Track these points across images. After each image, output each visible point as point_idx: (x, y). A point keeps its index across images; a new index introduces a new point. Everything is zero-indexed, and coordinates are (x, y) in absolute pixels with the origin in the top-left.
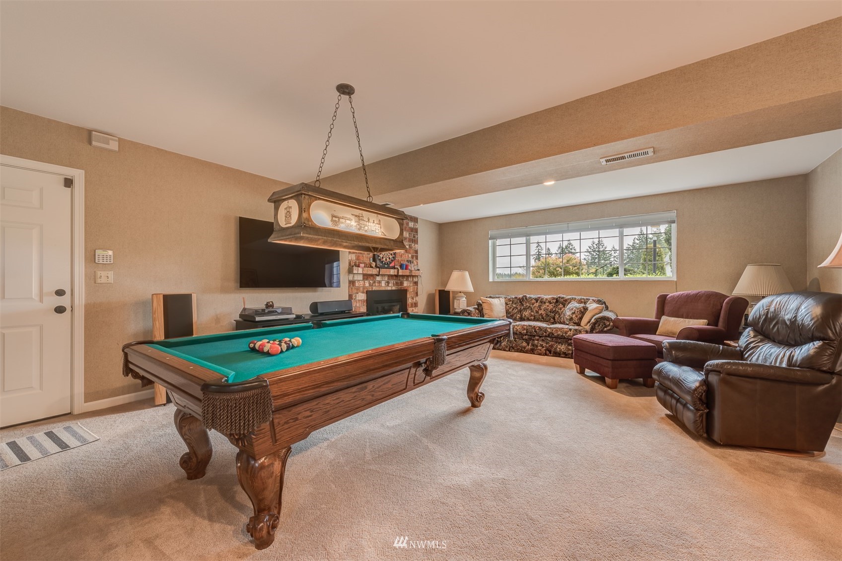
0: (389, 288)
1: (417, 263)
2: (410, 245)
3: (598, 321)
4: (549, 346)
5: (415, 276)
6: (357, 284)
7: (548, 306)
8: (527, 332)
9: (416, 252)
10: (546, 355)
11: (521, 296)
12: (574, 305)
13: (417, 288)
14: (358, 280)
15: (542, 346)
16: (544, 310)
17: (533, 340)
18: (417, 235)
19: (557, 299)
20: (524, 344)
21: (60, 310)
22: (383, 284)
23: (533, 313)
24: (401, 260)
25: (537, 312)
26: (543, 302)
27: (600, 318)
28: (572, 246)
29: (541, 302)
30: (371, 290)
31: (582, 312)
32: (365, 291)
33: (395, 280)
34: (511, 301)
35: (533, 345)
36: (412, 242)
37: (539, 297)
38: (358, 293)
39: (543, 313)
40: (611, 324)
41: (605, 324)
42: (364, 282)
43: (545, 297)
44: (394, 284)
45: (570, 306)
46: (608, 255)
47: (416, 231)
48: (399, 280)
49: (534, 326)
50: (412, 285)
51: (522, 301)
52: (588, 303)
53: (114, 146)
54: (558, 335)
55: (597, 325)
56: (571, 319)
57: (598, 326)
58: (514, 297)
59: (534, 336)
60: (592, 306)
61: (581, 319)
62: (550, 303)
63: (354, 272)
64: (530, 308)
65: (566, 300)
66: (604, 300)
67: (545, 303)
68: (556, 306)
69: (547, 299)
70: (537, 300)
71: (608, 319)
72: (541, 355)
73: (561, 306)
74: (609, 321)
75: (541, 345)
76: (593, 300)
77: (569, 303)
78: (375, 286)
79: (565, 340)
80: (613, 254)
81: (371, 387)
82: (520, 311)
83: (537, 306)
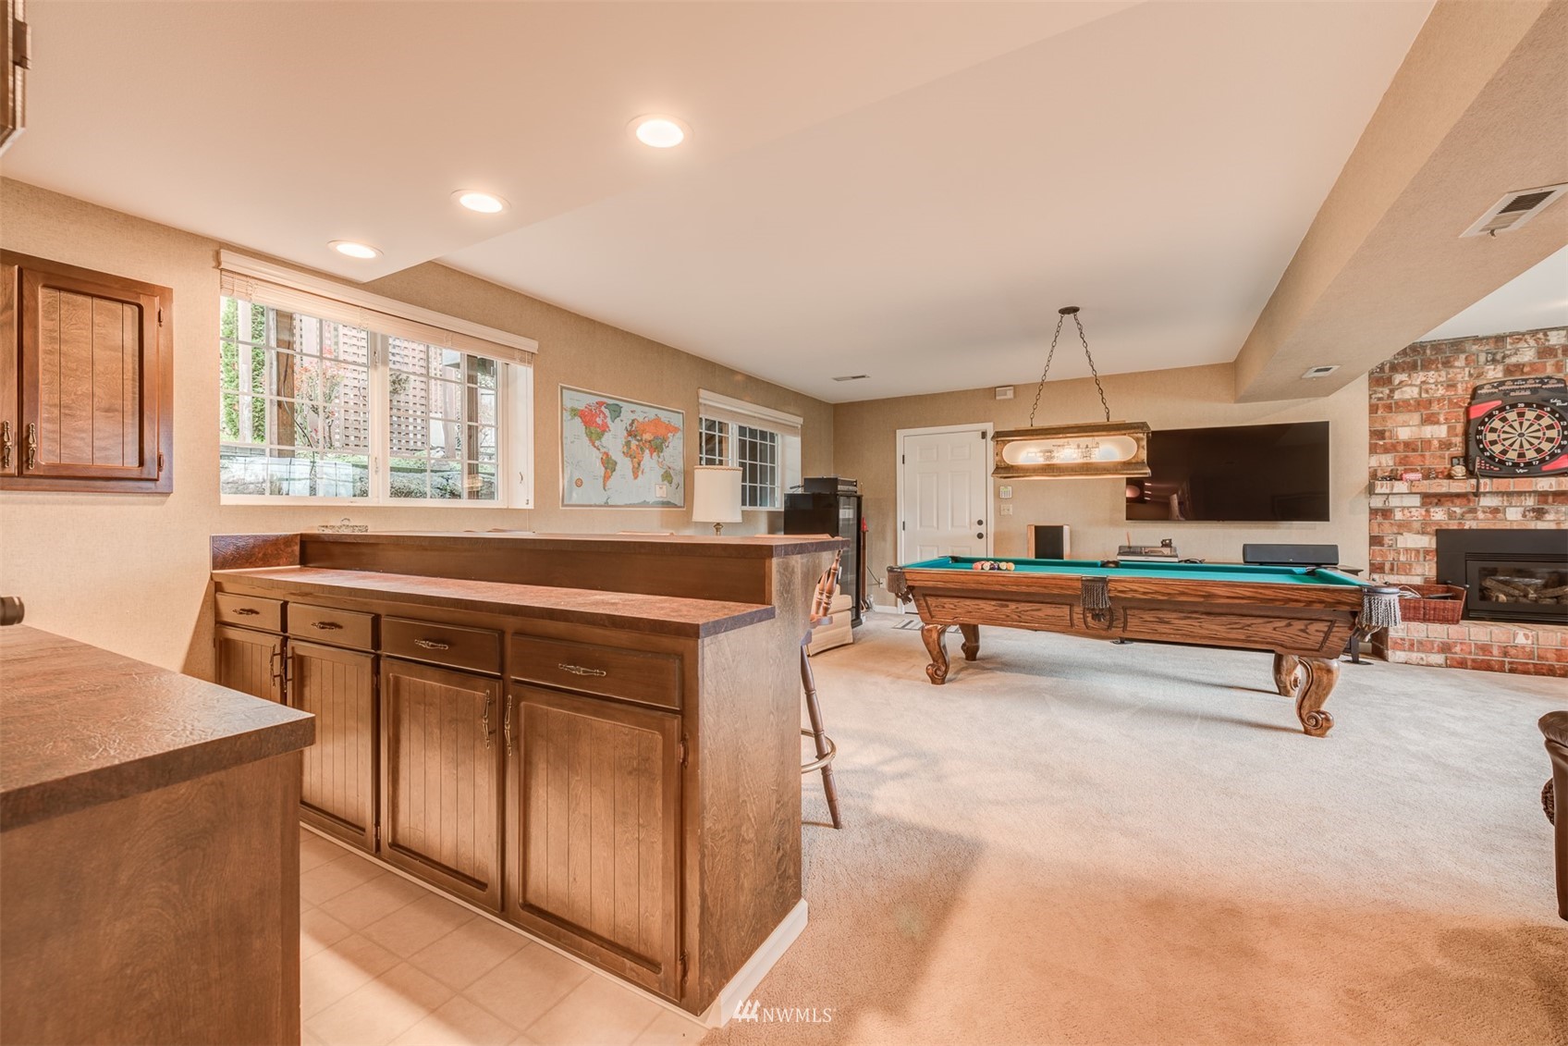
0: (1545, 525)
6: (1399, 515)
14: (1404, 508)
21: (980, 536)
22: (1514, 514)
30: (1456, 528)
32: (1431, 529)
38: (1402, 534)
53: (1010, 394)
63: (1376, 492)
78: (1475, 518)
81: (1014, 607)
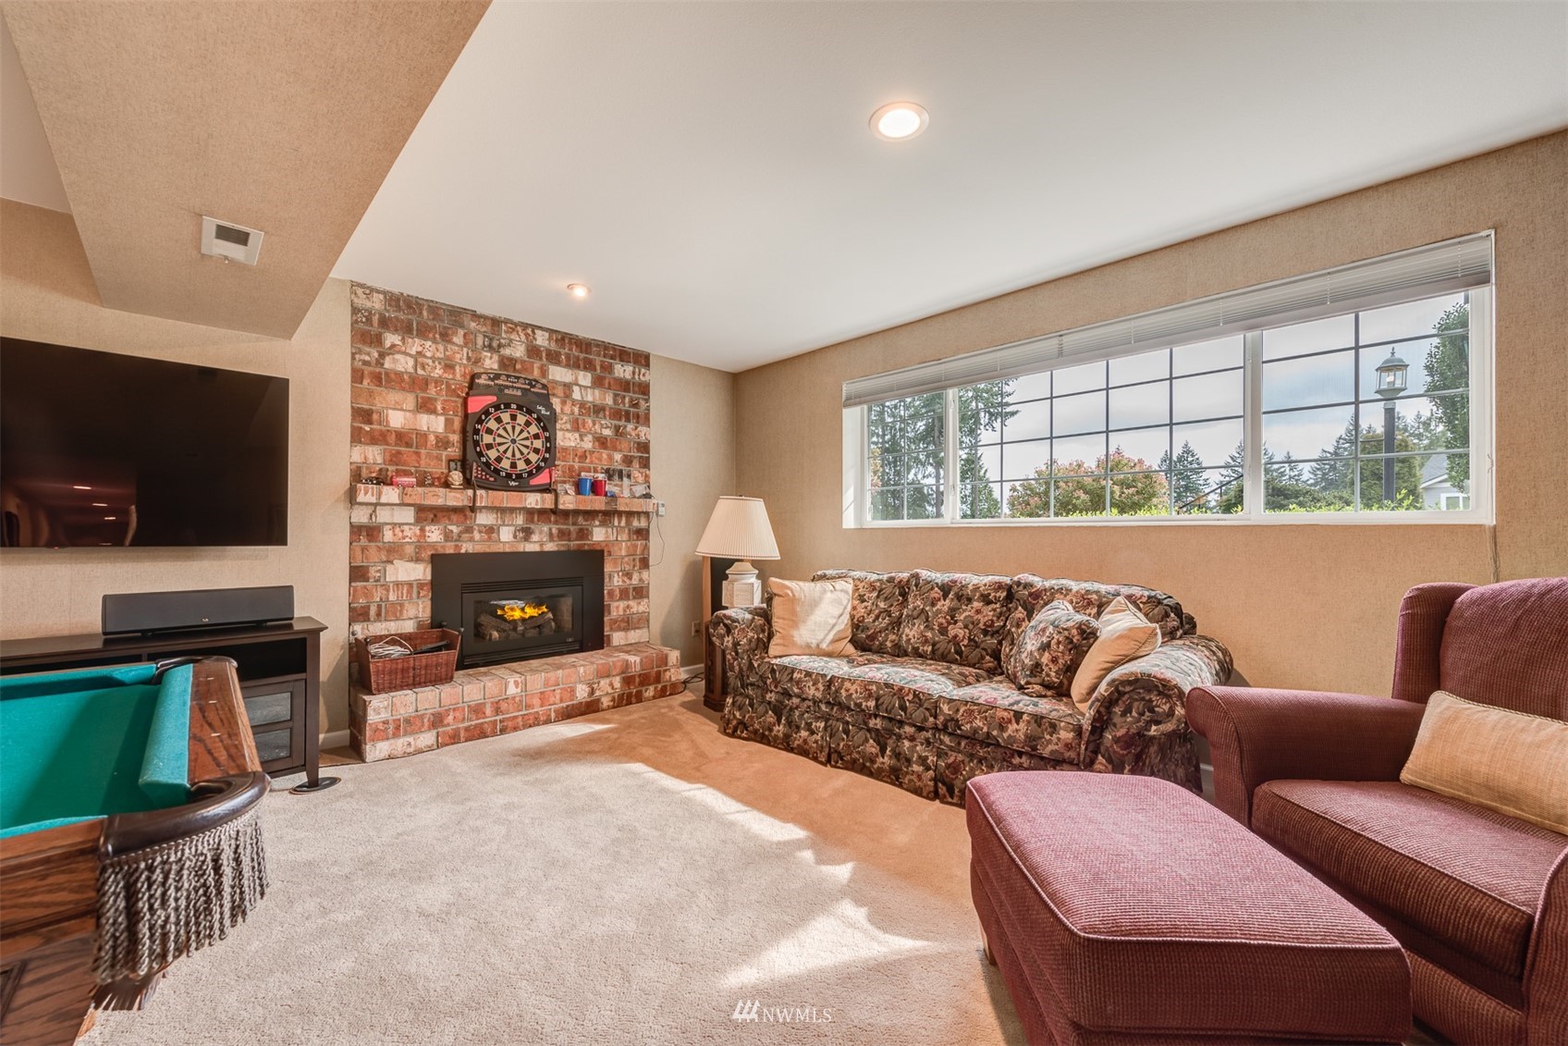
0: (531, 547)
1: (647, 476)
2: (617, 429)
3: (1121, 694)
4: (948, 766)
5: (639, 514)
6: (388, 536)
7: (978, 612)
8: (877, 706)
9: (644, 447)
10: (935, 795)
11: (905, 575)
12: (1061, 613)
13: (646, 548)
14: (394, 525)
15: (923, 760)
16: (966, 627)
17: (899, 737)
18: (647, 401)
19: (1011, 587)
20: (872, 747)
22: (506, 535)
23: (929, 634)
24: (583, 470)
25: (943, 631)
26: (963, 597)
27: (1129, 683)
28: (1193, 456)
29: (959, 597)
30: (452, 551)
31: (1076, 647)
32: (427, 554)
33: (556, 522)
34: (874, 589)
35: (897, 755)
36: (628, 420)
37: (955, 582)
38: (392, 562)
39: (961, 633)
40: (1180, 711)
41: (1152, 710)
42: (422, 530)
43: (972, 579)
44: (551, 535)
45: (1043, 616)
46: (1275, 474)
47: (644, 389)
48: (574, 524)
49: (901, 689)
50: (625, 537)
51: (903, 590)
52: (1108, 609)
54: (975, 731)
55: (1117, 710)
56: (1036, 668)
57: (1124, 714)
58: (885, 577)
59: (901, 723)
60: (1119, 623)
61: (1071, 670)
62: (986, 600)
63: (359, 501)
64: (923, 617)
65: (1037, 595)
66: (1177, 599)
67: (970, 600)
68: (1005, 614)
69: (976, 588)
70: (945, 589)
71: (1164, 688)
72: (920, 795)
73: (1020, 613)
74: (1169, 697)
75: (920, 757)
76: (1129, 597)
77: (1046, 604)
78: (472, 540)
79: (1000, 750)
80: (1287, 471)
82: (897, 624)
83: (946, 608)
